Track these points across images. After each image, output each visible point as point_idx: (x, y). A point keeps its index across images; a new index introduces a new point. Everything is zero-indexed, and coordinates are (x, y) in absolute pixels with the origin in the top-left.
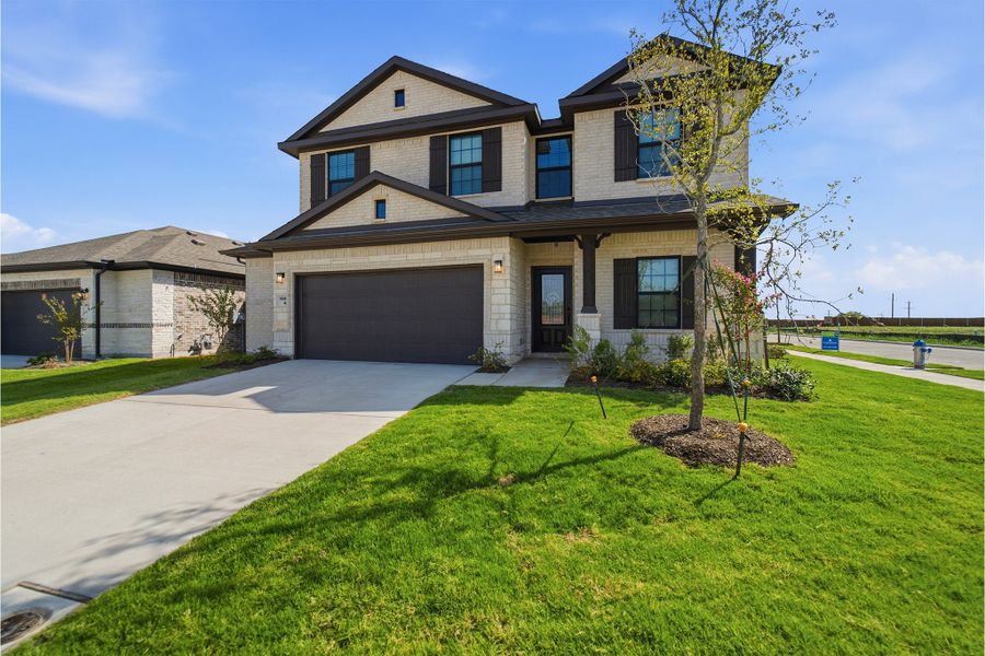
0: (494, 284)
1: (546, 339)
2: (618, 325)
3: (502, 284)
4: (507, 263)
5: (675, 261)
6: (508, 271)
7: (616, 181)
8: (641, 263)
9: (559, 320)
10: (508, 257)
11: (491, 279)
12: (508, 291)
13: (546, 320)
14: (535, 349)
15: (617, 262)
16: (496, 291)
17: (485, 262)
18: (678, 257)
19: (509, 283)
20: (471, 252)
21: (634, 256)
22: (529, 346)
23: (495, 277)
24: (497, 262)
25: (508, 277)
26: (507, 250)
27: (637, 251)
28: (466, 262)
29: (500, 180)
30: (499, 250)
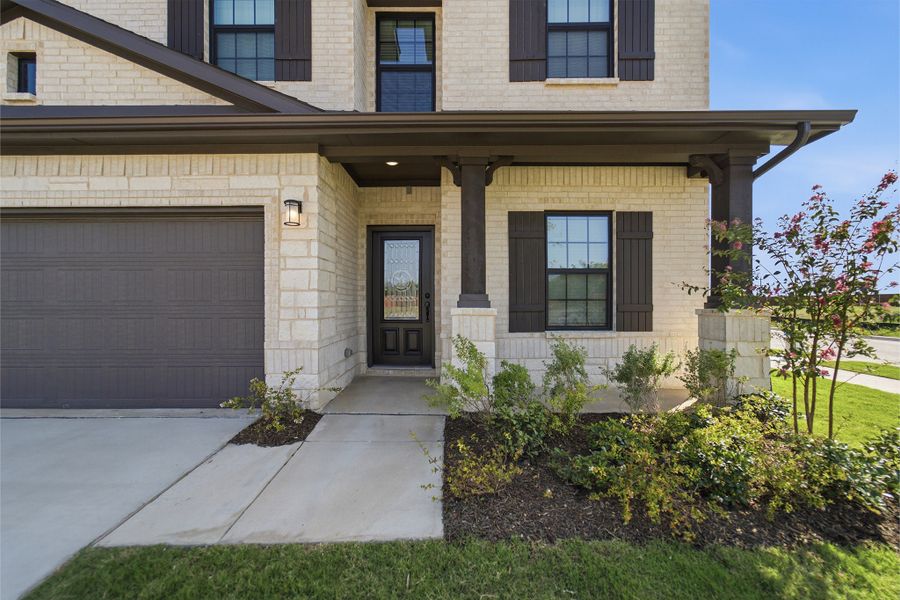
0: (286, 248)
1: (390, 345)
2: (515, 326)
3: (301, 249)
4: (312, 207)
5: (604, 221)
6: (314, 223)
7: (511, 81)
8: (551, 220)
9: (413, 313)
10: (314, 194)
11: (279, 239)
12: (314, 263)
13: (391, 312)
14: (374, 360)
15: (514, 217)
16: (290, 263)
17: (266, 202)
18: (608, 213)
19: (315, 246)
20: (237, 182)
21: (541, 208)
22: (363, 357)
23: (287, 232)
24: (289, 202)
25: (314, 234)
26: (314, 180)
27: (546, 200)
28: (226, 202)
29: (310, 60)
30: (297, 179)
